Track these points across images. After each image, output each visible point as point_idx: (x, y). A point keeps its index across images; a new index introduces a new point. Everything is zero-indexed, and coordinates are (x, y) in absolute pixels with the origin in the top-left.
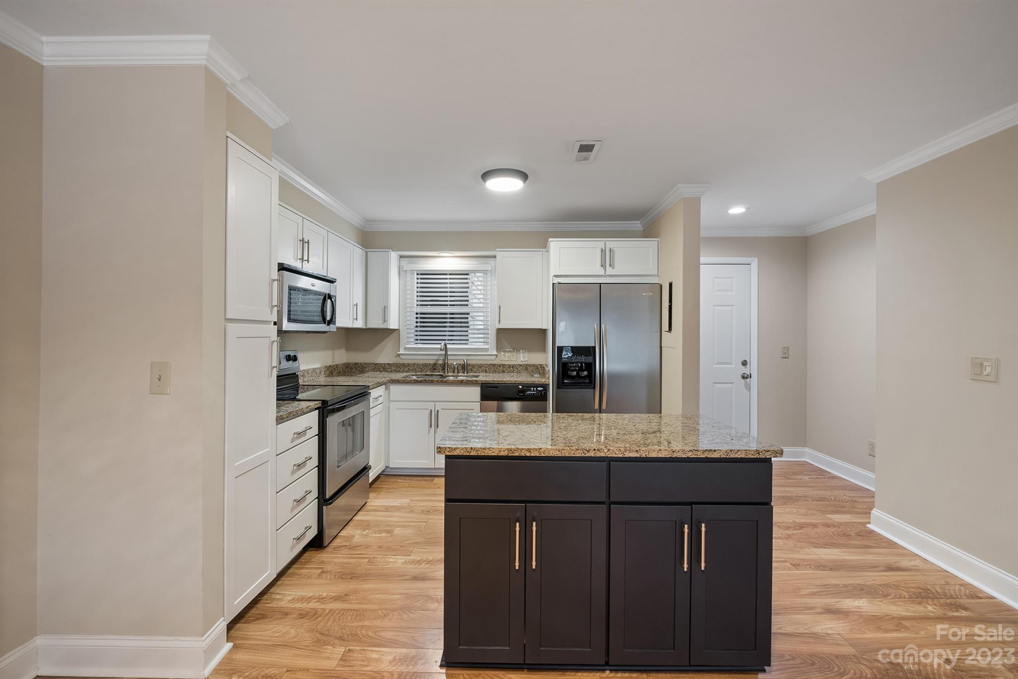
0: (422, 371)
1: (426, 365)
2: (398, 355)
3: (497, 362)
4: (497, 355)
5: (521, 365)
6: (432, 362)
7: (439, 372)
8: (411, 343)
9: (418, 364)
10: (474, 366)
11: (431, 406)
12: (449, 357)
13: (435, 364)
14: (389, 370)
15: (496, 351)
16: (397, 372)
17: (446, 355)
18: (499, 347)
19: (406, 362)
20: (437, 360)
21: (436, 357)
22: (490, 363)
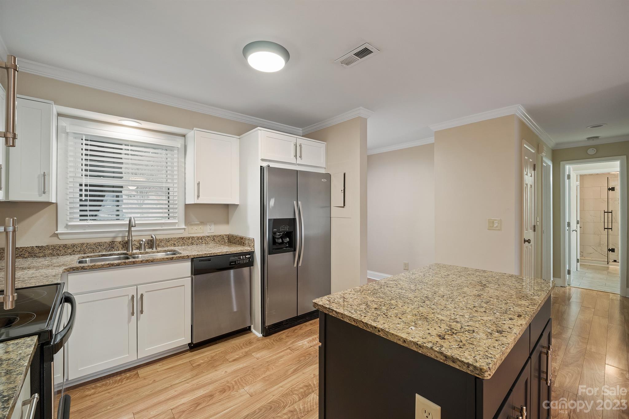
0: (93, 251)
1: (100, 244)
2: (56, 235)
3: (186, 235)
4: (185, 229)
5: (208, 237)
6: (108, 240)
7: (118, 250)
8: (74, 220)
9: (88, 244)
10: (161, 241)
11: (132, 291)
12: (133, 234)
13: (113, 242)
14: (41, 255)
15: (184, 225)
16: (54, 255)
17: (129, 231)
18: (187, 222)
19: (69, 243)
20: (115, 237)
21: (112, 235)
22: (179, 237)
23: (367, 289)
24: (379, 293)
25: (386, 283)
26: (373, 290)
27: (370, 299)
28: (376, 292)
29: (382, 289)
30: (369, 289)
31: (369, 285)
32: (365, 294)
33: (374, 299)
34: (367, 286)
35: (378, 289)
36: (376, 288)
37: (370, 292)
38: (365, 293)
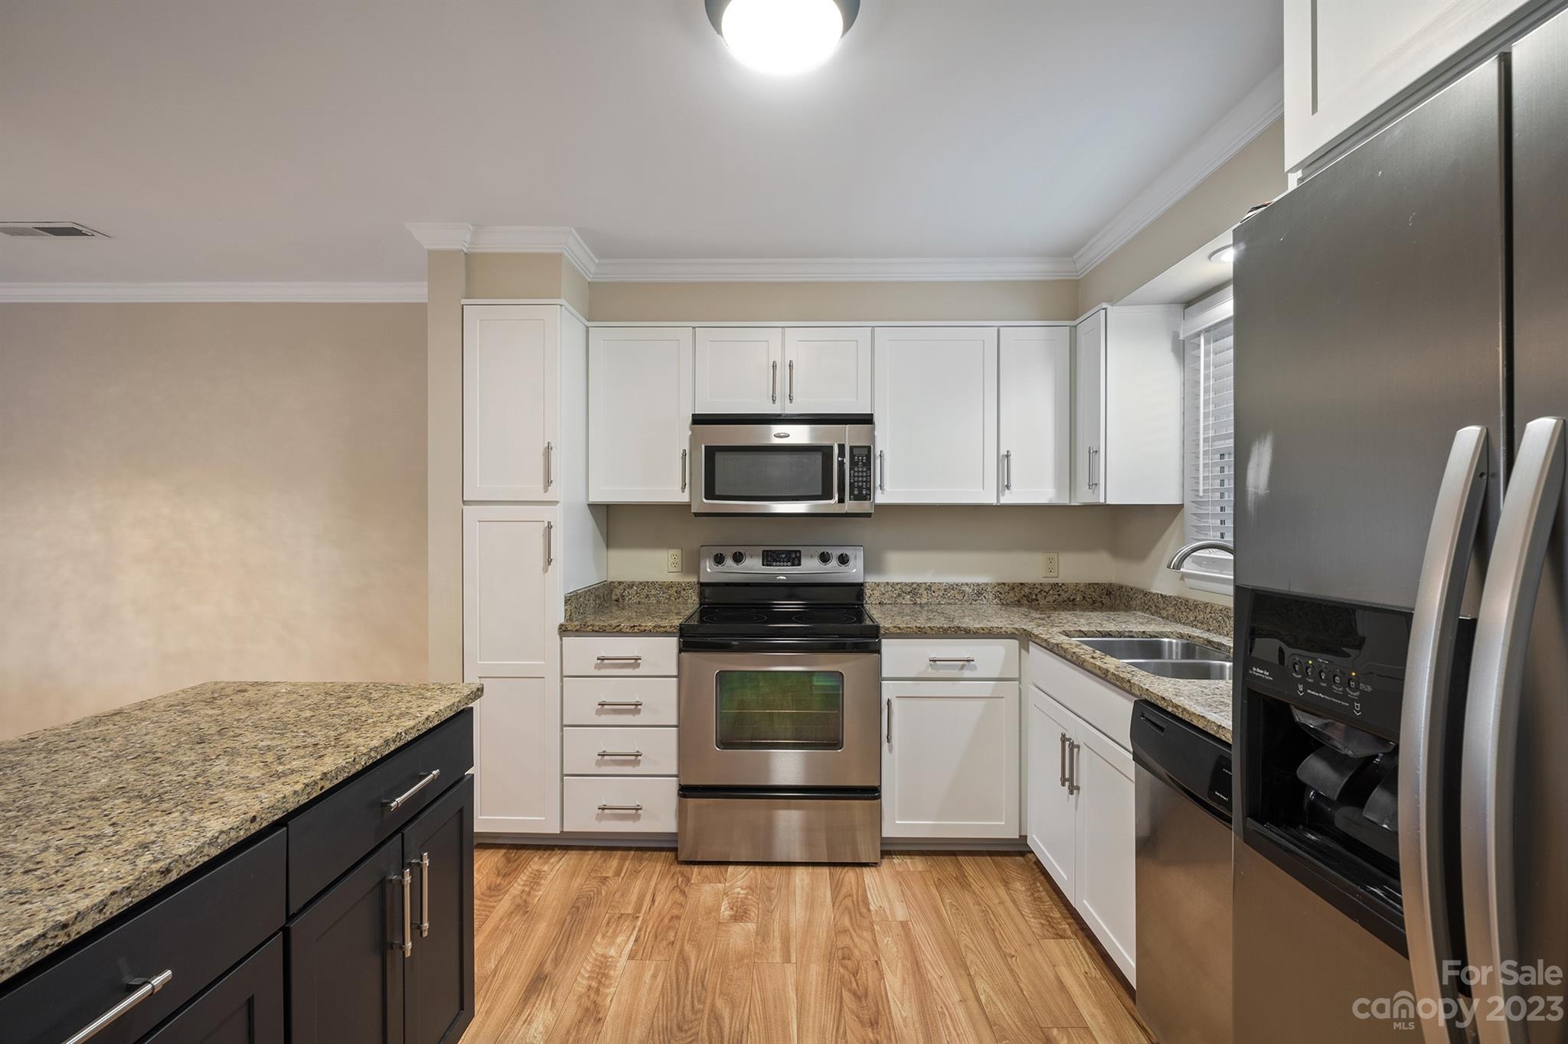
14: (1164, 613)
19: (1193, 597)
23: (379, 724)
24: (343, 722)
25: (320, 757)
26: (362, 726)
27: (364, 709)
28: (353, 723)
29: (333, 733)
30: (375, 726)
31: (378, 738)
32: (379, 715)
33: (356, 710)
34: (382, 732)
35: (347, 732)
36: (353, 734)
37: (370, 721)
38: (382, 715)
